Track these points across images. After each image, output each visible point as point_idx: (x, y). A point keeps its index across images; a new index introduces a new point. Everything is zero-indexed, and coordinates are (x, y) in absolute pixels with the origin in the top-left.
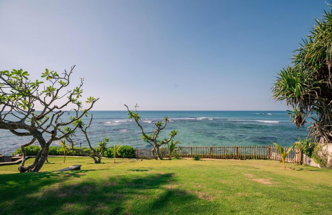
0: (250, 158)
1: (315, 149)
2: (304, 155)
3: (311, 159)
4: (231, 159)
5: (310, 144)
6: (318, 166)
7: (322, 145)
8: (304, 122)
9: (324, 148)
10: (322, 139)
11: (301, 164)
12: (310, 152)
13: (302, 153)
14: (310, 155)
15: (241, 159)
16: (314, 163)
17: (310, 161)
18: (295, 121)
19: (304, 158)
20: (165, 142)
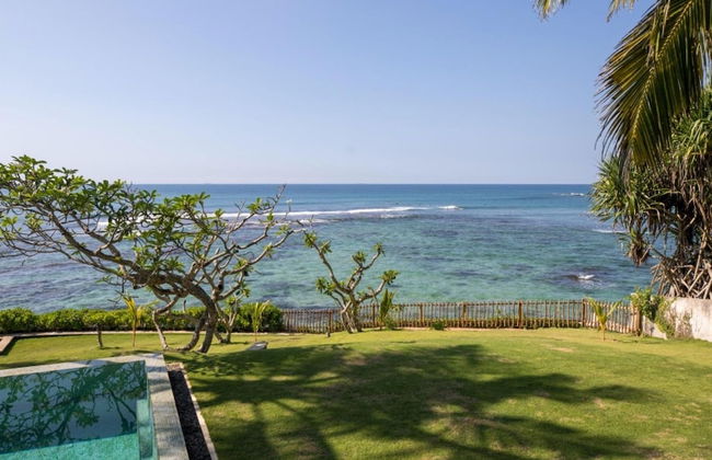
0: (546, 326)
1: (661, 308)
2: (644, 317)
3: (655, 325)
4: (507, 327)
5: (652, 299)
6: (664, 336)
7: (671, 299)
8: (648, 255)
9: (673, 305)
10: (672, 290)
11: (639, 335)
12: (652, 311)
13: (641, 314)
14: (653, 318)
15: (527, 328)
16: (658, 333)
17: (652, 329)
18: (630, 255)
19: (644, 323)
20: (370, 293)
